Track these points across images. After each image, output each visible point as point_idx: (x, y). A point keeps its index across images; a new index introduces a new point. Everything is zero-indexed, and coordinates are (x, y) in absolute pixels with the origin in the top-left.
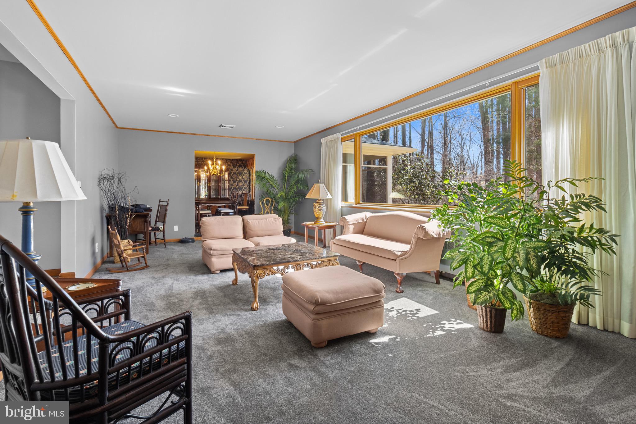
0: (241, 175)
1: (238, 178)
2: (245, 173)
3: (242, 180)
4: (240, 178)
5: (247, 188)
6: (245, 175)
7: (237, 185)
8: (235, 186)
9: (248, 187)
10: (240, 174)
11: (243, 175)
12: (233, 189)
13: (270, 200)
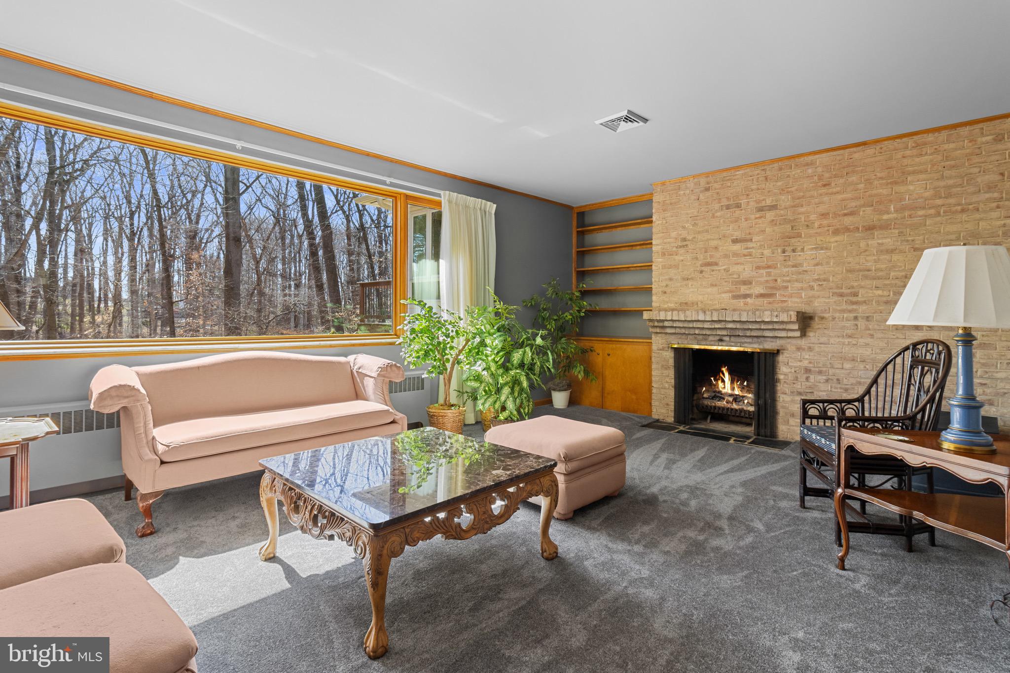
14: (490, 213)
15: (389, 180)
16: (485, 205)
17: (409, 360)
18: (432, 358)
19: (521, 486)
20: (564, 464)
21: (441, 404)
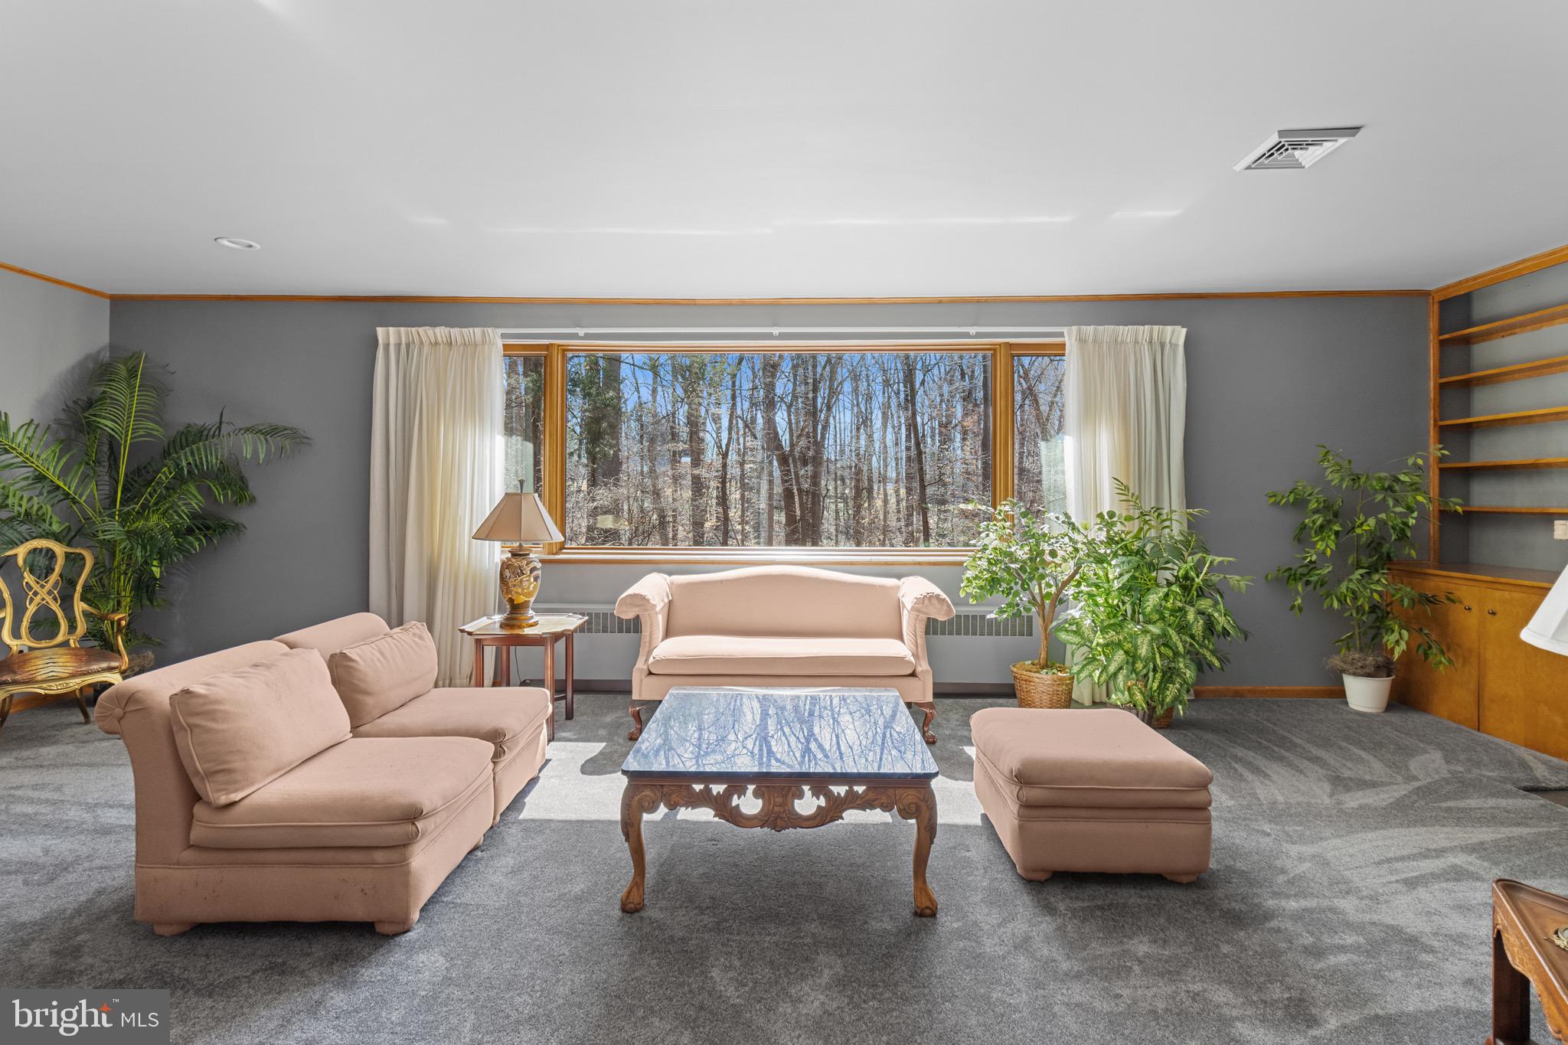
13: (59, 549)
14: (1174, 346)
15: (973, 330)
16: (1161, 334)
17: (969, 590)
18: (1003, 591)
19: (856, 788)
20: (1018, 788)
21: (1036, 662)
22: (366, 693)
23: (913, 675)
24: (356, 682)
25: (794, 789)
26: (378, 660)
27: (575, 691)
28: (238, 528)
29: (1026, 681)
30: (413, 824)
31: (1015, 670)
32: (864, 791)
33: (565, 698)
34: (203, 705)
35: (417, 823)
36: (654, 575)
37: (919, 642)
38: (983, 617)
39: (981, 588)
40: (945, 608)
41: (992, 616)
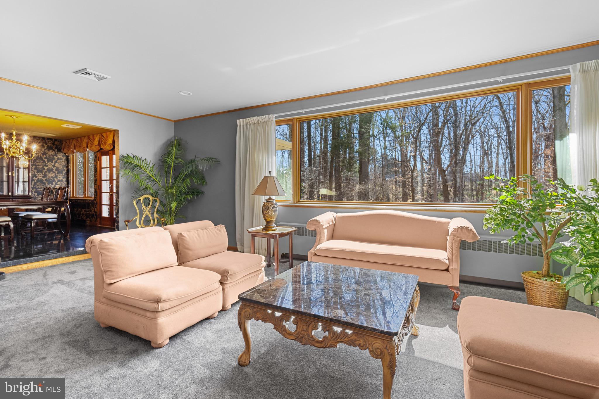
0: (52, 162)
1: (46, 166)
2: (58, 159)
3: (54, 169)
4: (50, 165)
5: (62, 181)
6: (59, 161)
7: (45, 176)
8: (40, 176)
9: (65, 179)
10: (50, 160)
11: (56, 162)
12: (37, 182)
13: (151, 198)
15: (501, 79)
17: (489, 226)
18: (512, 228)
19: (347, 331)
20: (469, 355)
21: (540, 272)
22: (188, 249)
23: (447, 270)
24: (185, 245)
25: (313, 323)
26: (196, 237)
27: (293, 259)
28: (203, 193)
29: (530, 283)
30: (158, 303)
31: (523, 275)
32: (352, 333)
33: (289, 261)
34: (106, 245)
35: (159, 303)
36: (329, 213)
37: (454, 253)
38: (500, 242)
39: (497, 225)
40: (471, 235)
41: (505, 242)
